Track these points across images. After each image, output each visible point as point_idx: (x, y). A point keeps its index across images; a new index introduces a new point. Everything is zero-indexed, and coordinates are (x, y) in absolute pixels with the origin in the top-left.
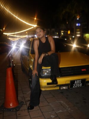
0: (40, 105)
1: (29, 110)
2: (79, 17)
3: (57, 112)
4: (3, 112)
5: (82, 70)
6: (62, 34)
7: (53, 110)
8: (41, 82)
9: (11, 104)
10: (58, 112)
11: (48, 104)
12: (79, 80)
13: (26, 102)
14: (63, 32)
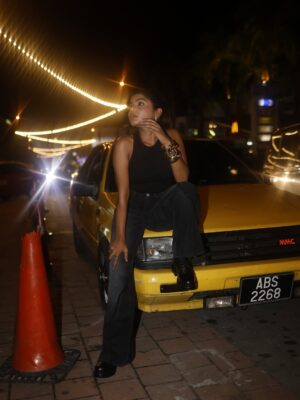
0: (135, 362)
1: (100, 380)
2: (268, 79)
3: (195, 386)
4: (10, 386)
5: (282, 242)
6: (213, 133)
7: (183, 379)
8: (140, 282)
9: (38, 357)
10: (199, 385)
11: (165, 357)
12: (271, 275)
13: (87, 352)
14: (215, 127)
